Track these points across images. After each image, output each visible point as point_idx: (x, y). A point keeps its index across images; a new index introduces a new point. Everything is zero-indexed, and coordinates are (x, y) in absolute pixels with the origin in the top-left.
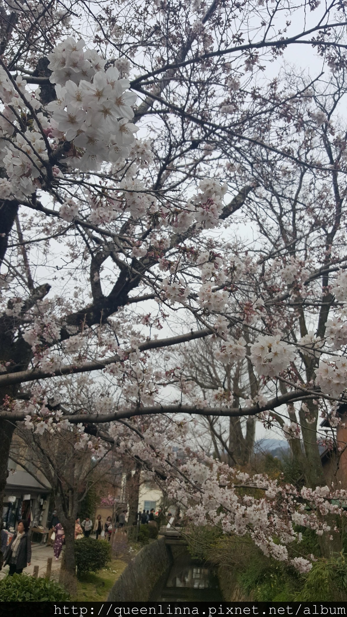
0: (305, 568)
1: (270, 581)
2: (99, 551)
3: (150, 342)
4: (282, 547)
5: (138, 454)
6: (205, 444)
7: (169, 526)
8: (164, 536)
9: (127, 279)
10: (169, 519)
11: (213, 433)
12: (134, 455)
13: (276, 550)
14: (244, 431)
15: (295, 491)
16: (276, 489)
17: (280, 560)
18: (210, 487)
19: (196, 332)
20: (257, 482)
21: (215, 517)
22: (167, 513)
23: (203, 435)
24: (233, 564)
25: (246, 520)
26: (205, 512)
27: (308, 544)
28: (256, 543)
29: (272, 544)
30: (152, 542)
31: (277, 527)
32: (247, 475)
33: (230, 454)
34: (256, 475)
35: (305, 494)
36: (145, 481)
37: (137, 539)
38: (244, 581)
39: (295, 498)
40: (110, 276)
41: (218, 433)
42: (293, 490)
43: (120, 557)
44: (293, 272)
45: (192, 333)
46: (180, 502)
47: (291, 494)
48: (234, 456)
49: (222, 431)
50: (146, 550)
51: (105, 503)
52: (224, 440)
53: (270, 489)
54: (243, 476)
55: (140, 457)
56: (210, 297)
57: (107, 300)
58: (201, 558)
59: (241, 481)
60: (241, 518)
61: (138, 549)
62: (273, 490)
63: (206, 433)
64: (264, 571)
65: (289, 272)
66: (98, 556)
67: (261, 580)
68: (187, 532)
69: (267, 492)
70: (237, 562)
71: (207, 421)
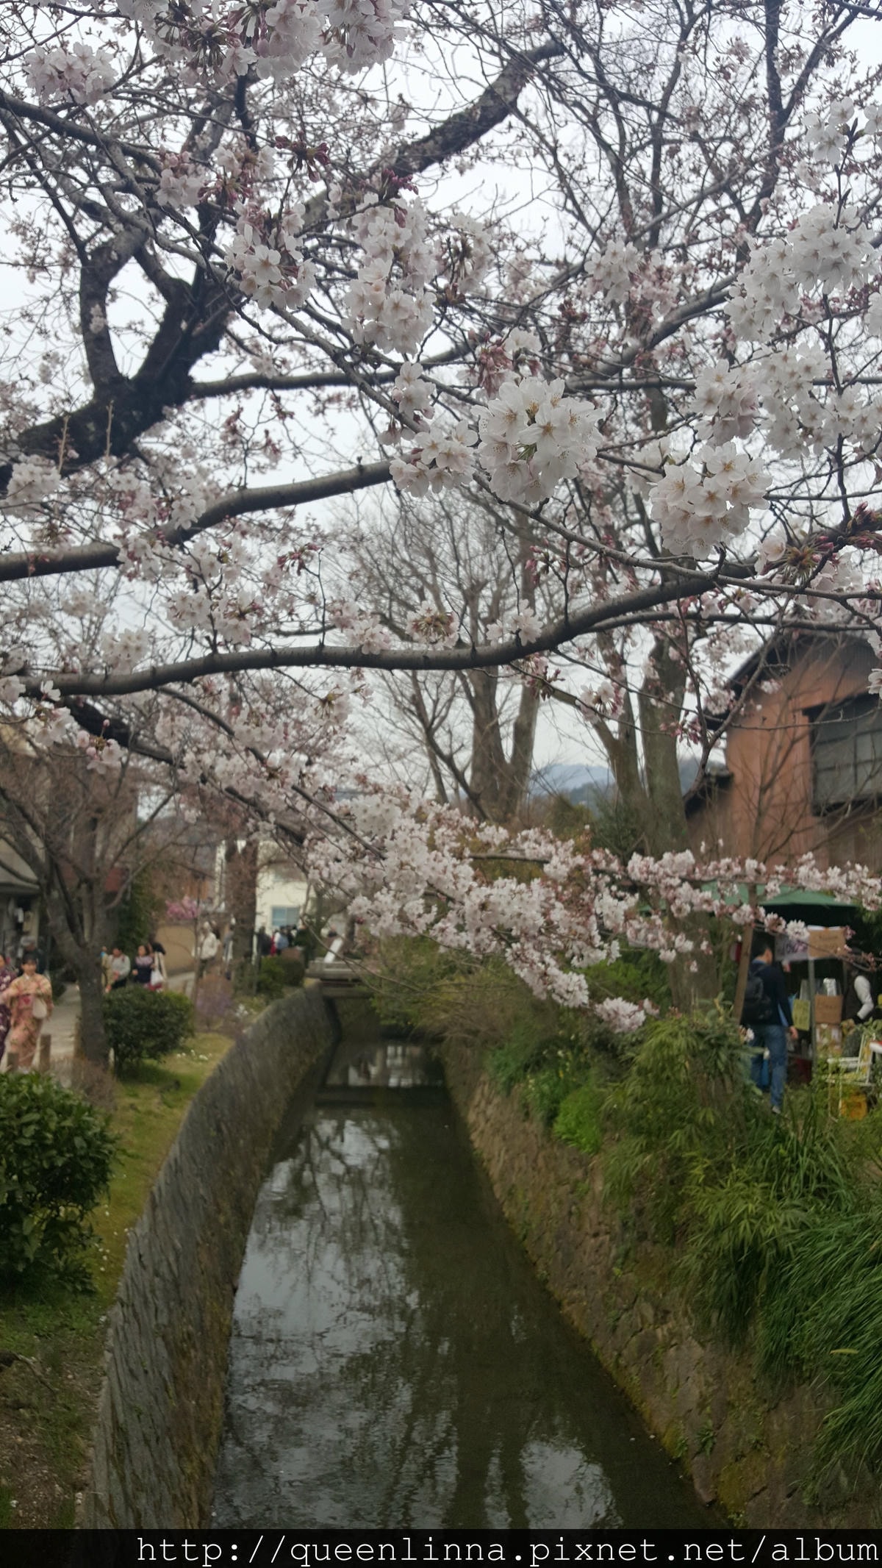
0: (627, 1022)
1: (556, 1063)
2: (162, 1015)
3: (245, 493)
4: (575, 978)
5: (233, 783)
6: (414, 778)
7: (330, 958)
8: (318, 980)
9: (184, 325)
10: (330, 944)
11: (434, 751)
12: (224, 786)
13: (560, 982)
14: (508, 746)
15: (615, 866)
16: (571, 861)
17: (571, 1005)
18: (403, 846)
19: (371, 466)
20: (525, 846)
21: (420, 916)
22: (325, 932)
23: (409, 757)
24: (476, 1033)
25: (488, 917)
26: (397, 906)
27: (644, 985)
28: (517, 971)
29: (554, 970)
30: (290, 993)
31: (562, 931)
32: (503, 833)
33: (474, 798)
34: (524, 833)
35: (636, 870)
36: (270, 863)
37: (255, 987)
38: (499, 1067)
39: (613, 882)
40: (142, 323)
41: (446, 751)
42: (609, 862)
43: (216, 1027)
44: (627, 262)
45: (361, 468)
46: (338, 886)
47: (604, 872)
48: (482, 802)
49: (456, 746)
50: (277, 1011)
51: (176, 914)
52: (458, 767)
53: (555, 860)
54: (494, 834)
55: (239, 789)
56: (380, 308)
57: (132, 388)
58: (402, 1023)
59: (488, 845)
60: (475, 912)
61: (259, 1008)
62: (563, 863)
63: (414, 750)
64: (544, 1045)
65: (617, 261)
66: (162, 1026)
67: (538, 1063)
68: (373, 968)
69: (547, 868)
70: (483, 1029)
71: (420, 724)
